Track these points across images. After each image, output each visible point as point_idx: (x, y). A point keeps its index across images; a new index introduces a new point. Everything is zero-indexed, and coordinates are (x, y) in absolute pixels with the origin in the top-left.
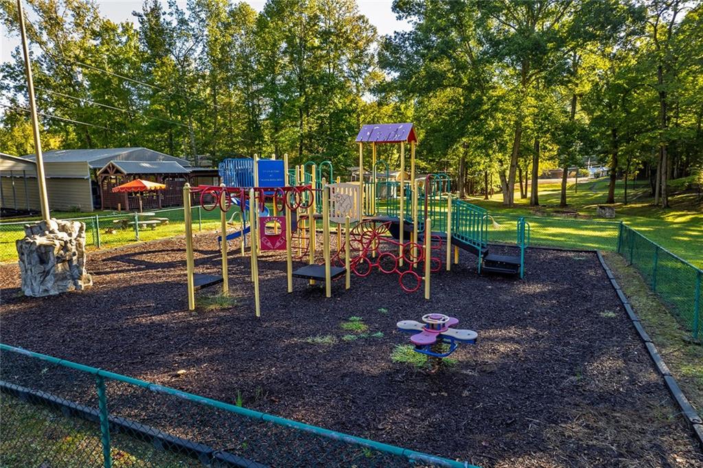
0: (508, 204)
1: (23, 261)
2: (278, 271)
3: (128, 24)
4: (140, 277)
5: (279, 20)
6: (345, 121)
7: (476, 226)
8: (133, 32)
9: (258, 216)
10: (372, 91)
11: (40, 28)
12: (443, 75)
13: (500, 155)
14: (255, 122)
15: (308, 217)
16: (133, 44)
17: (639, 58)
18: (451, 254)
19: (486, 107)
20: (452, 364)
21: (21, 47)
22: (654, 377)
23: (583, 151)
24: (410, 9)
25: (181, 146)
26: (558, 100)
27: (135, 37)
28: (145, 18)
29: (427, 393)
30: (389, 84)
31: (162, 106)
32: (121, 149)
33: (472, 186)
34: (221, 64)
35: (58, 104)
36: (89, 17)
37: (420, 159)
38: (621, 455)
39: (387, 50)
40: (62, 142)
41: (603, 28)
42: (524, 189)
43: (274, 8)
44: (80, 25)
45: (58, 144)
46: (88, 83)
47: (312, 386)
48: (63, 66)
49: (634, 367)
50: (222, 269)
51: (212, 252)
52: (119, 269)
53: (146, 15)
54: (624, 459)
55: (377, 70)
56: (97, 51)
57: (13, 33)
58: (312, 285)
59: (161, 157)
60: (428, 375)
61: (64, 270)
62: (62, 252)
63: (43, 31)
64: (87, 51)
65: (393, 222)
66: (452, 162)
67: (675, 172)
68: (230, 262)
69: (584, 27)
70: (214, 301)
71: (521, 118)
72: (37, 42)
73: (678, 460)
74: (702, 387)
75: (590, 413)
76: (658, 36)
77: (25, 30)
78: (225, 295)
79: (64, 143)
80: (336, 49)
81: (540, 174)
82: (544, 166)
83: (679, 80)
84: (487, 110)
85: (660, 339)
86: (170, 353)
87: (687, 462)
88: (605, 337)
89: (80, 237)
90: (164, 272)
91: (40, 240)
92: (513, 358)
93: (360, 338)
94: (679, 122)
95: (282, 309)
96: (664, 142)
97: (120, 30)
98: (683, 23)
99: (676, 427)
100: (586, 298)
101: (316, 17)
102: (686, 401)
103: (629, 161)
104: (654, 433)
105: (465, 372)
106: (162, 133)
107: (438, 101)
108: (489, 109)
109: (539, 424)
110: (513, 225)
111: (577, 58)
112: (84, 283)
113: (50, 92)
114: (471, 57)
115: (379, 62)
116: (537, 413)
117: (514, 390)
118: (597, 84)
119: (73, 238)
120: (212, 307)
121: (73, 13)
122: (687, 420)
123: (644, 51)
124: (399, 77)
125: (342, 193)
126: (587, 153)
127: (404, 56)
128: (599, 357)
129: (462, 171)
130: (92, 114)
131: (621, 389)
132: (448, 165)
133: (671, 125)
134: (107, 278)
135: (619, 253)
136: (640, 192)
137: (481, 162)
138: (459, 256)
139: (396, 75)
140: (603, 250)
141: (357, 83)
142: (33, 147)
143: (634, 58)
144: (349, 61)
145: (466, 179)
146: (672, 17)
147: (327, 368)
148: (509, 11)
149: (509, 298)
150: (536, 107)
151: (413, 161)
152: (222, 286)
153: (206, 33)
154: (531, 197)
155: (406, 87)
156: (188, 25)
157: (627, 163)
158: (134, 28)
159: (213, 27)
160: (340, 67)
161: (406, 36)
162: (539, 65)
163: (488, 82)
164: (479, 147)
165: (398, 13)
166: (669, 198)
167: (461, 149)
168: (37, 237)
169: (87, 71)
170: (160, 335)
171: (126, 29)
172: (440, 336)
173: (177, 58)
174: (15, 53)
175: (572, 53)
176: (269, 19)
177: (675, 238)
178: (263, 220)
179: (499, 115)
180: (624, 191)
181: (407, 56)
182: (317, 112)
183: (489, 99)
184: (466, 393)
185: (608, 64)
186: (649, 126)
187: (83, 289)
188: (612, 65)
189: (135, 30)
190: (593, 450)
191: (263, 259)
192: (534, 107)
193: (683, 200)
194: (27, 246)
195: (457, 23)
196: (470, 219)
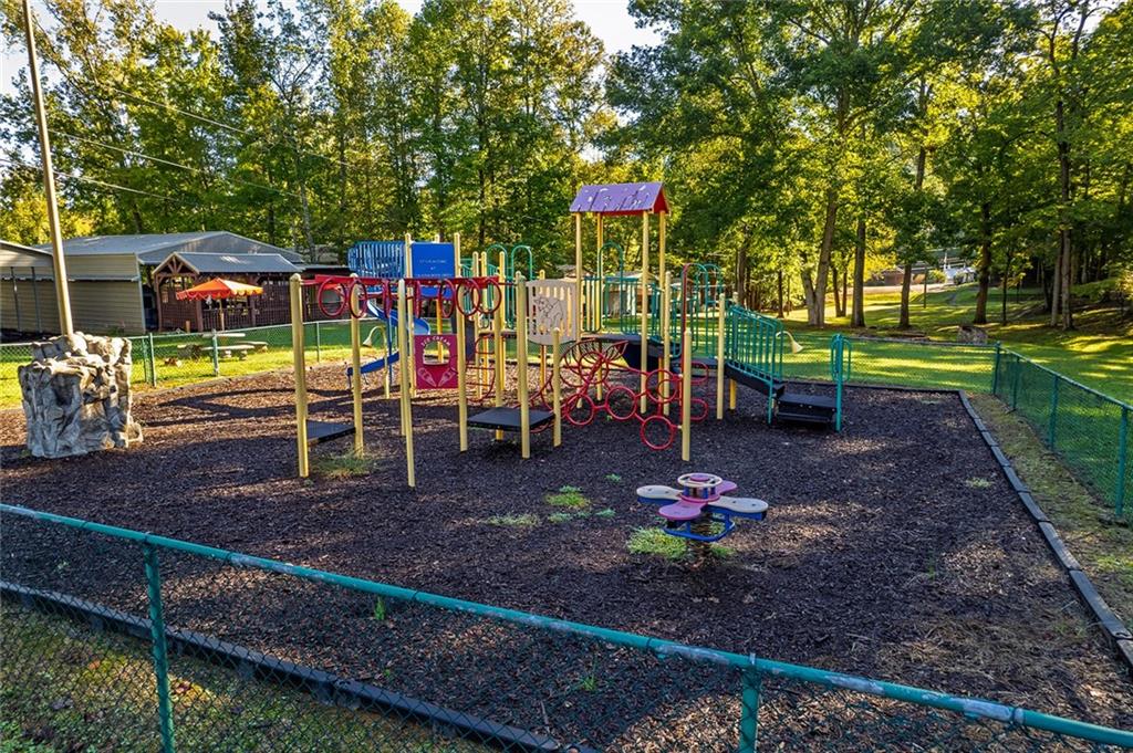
0: (816, 323)
1: (30, 401)
2: (445, 421)
3: (201, 33)
4: (221, 430)
5: (446, 27)
6: (553, 191)
7: (764, 357)
8: (209, 45)
9: (411, 334)
10: (598, 142)
11: (58, 39)
12: (710, 116)
13: (802, 245)
14: (408, 192)
15: (493, 335)
16: (209, 65)
17: (1025, 90)
18: (724, 397)
19: (779, 167)
20: (727, 556)
21: (28, 69)
22: (1053, 573)
23: (936, 239)
24: (658, 10)
25: (287, 229)
26: (896, 156)
27: (213, 55)
28: (229, 23)
29: (686, 598)
30: (623, 131)
31: (256, 166)
32: (190, 234)
33: (757, 298)
34: (352, 96)
35: (88, 163)
36: (138, 22)
37: (675, 253)
38: (1001, 687)
39: (620, 76)
40: (95, 225)
41: (968, 39)
42: (841, 302)
43: (437, 8)
44: (124, 35)
45: (88, 229)
46: (135, 128)
47: (498, 588)
48: (96, 101)
49: (1021, 559)
50: (353, 418)
51: (337, 393)
52: (187, 418)
53: (231, 18)
54: (1007, 692)
55: (606, 109)
56: (152, 76)
57: (14, 46)
58: (499, 441)
59: (255, 247)
60: (687, 571)
61: (97, 415)
62: (93, 386)
63: (64, 45)
64: (135, 76)
65: (629, 342)
66: (725, 258)
67: (1084, 274)
68: (366, 407)
69: (938, 38)
70: (341, 464)
71: (837, 185)
72: (53, 62)
73: (1093, 693)
74: (1130, 587)
75: (951, 625)
76: (1056, 55)
77: (33, 43)
78: (357, 455)
79: (98, 227)
80: (539, 74)
81: (866, 277)
82: (874, 265)
83: (1091, 125)
84: (782, 172)
85: (1063, 517)
86: (268, 539)
87: (1108, 696)
88: (973, 517)
89: (123, 363)
90: (260, 422)
91: (57, 366)
92: (825, 546)
93: (576, 518)
94: (1089, 193)
95: (450, 476)
96: (1065, 224)
97: (188, 43)
98: (1097, 33)
99: (1089, 645)
100: (941, 459)
101: (505, 21)
102: (1105, 607)
103: (1010, 256)
104: (1055, 654)
105: (747, 567)
106: (258, 208)
107: (703, 158)
108: (784, 170)
109: (869, 643)
110: (825, 355)
111: (926, 89)
112: (130, 438)
113: (74, 143)
114: (756, 88)
115: (609, 95)
116: (866, 627)
117: (827, 593)
118: (959, 130)
119: (111, 363)
120: (337, 473)
121: (112, 14)
122: (1107, 634)
123: (1034, 80)
124: (641, 120)
125: (548, 296)
126: (944, 243)
127: (647, 85)
128: (964, 545)
129: (742, 272)
130: (143, 177)
131: (1001, 592)
132: (718, 261)
133: (1076, 199)
134: (168, 431)
135: (994, 395)
136: (1027, 306)
137: (773, 255)
138: (737, 398)
139: (635, 116)
140: (969, 391)
141: (573, 129)
142: (47, 233)
143: (1017, 91)
144: (559, 93)
145: (748, 285)
146: (1079, 23)
147: (524, 561)
148: (817, 13)
149: (819, 460)
150: (862, 168)
151: (662, 256)
152: (354, 441)
153: (327, 47)
154: (853, 315)
155: (650, 136)
156: (298, 34)
157: (1006, 259)
158: (212, 39)
159: (338, 38)
160: (544, 104)
161: (652, 53)
162: (865, 98)
163: (783, 128)
164: (769, 231)
165: (638, 16)
166: (1074, 315)
167: (740, 235)
168: (51, 361)
169: (135, 109)
170: (252, 514)
171: (198, 42)
172: (706, 509)
173: (282, 88)
174: (19, 79)
175: (917, 80)
176: (430, 25)
177: (1083, 374)
178: (419, 340)
179: (801, 181)
180: (1001, 305)
181: (653, 84)
182: (509, 176)
183: (785, 155)
184: (749, 598)
185: (976, 99)
186: (1042, 201)
187: (127, 446)
188: (983, 101)
189: (213, 43)
190: (956, 679)
191: (420, 403)
192: (857, 167)
193: (1096, 318)
194: (35, 375)
195: (734, 33)
196: (755, 346)
